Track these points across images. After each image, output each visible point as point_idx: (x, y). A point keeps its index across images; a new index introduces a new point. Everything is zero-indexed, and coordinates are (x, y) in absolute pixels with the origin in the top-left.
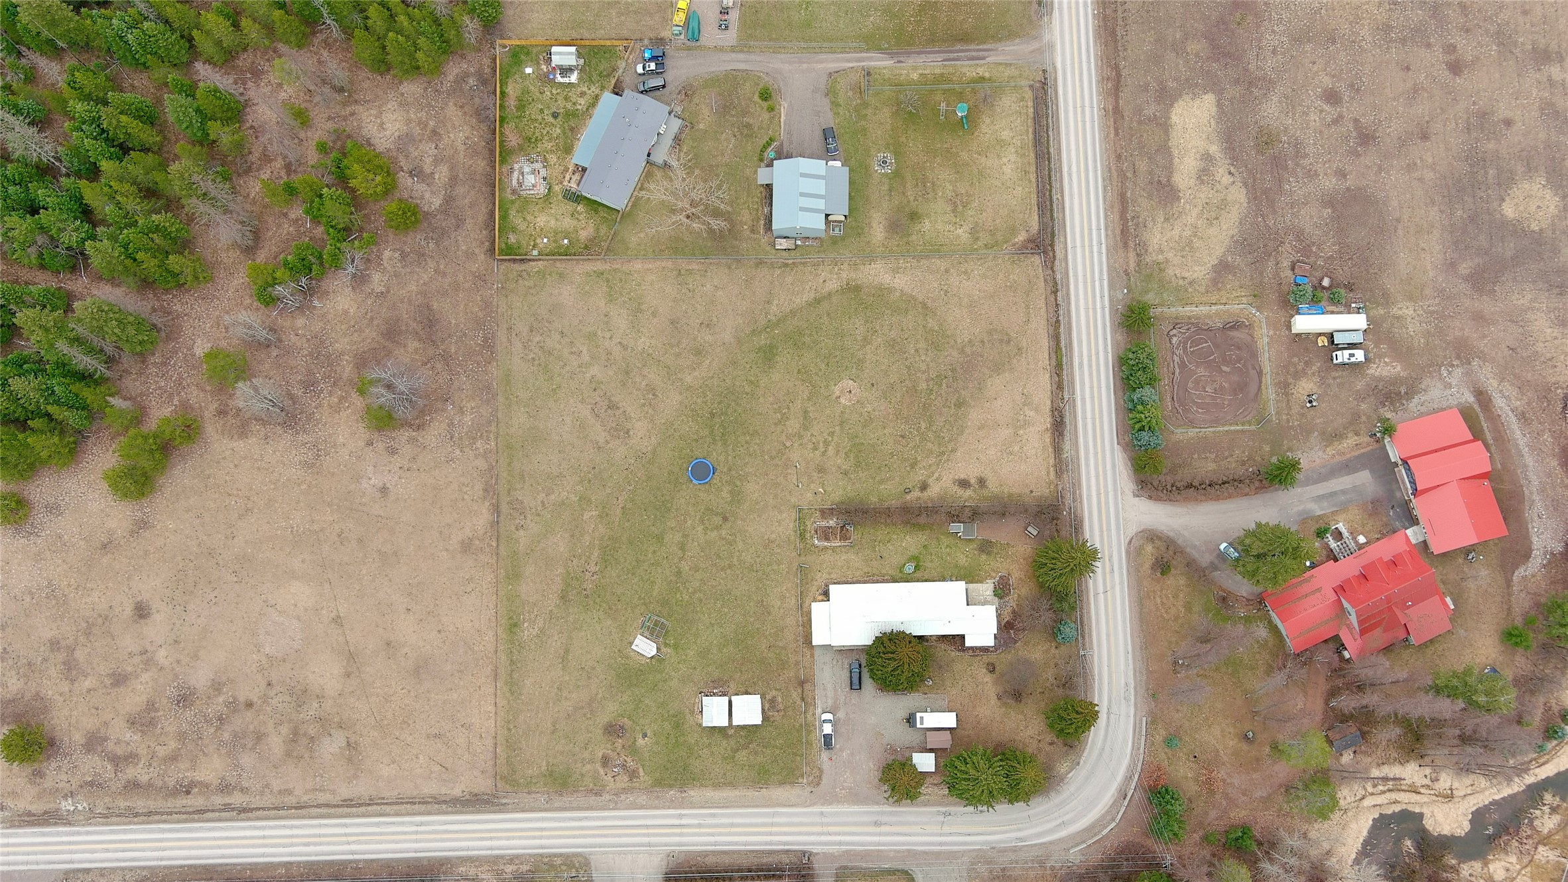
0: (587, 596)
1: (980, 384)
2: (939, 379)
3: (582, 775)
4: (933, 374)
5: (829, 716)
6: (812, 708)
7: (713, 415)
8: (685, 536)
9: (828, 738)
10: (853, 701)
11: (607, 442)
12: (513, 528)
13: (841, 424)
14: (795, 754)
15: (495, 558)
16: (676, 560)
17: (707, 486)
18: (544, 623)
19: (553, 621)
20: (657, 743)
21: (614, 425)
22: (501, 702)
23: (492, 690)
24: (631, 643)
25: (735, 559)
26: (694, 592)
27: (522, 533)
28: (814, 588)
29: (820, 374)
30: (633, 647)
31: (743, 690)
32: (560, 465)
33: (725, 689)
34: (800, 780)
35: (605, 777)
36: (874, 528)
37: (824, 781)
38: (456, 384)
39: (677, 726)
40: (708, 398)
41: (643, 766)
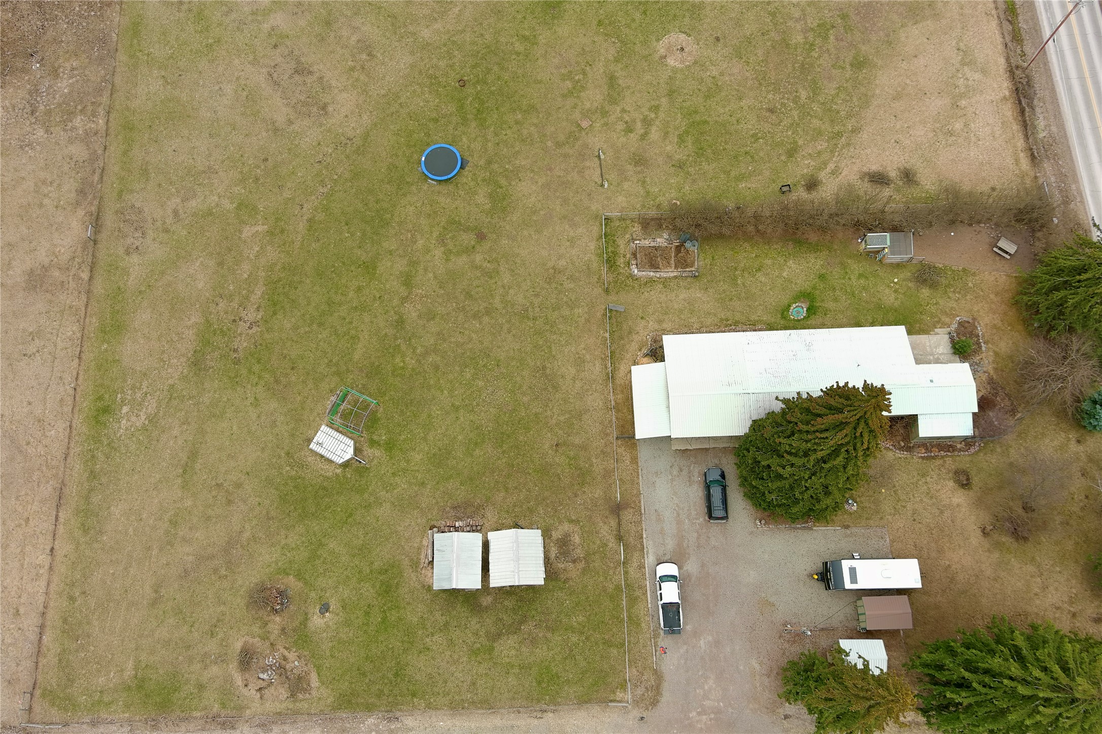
0: (237, 362)
1: (888, 35)
2: (823, 29)
3: (201, 687)
4: (812, 22)
5: (670, 569)
6: (636, 555)
7: (462, 83)
8: (413, 264)
9: (670, 611)
10: (713, 542)
11: (290, 122)
12: (121, 251)
13: (671, 94)
14: (608, 644)
15: (84, 298)
16: (396, 302)
17: (451, 187)
18: (158, 407)
19: (175, 403)
20: (347, 623)
21: (303, 98)
22: (64, 548)
23: (48, 526)
24: (310, 441)
25: (497, 300)
26: (426, 353)
27: (135, 258)
28: (634, 346)
29: (633, 25)
30: (313, 446)
31: (509, 521)
32: (210, 155)
33: (478, 521)
34: (619, 695)
35: (245, 691)
36: (733, 249)
37: (666, 697)
38: (51, 33)
39: (387, 590)
40: (456, 60)
41: (319, 668)
